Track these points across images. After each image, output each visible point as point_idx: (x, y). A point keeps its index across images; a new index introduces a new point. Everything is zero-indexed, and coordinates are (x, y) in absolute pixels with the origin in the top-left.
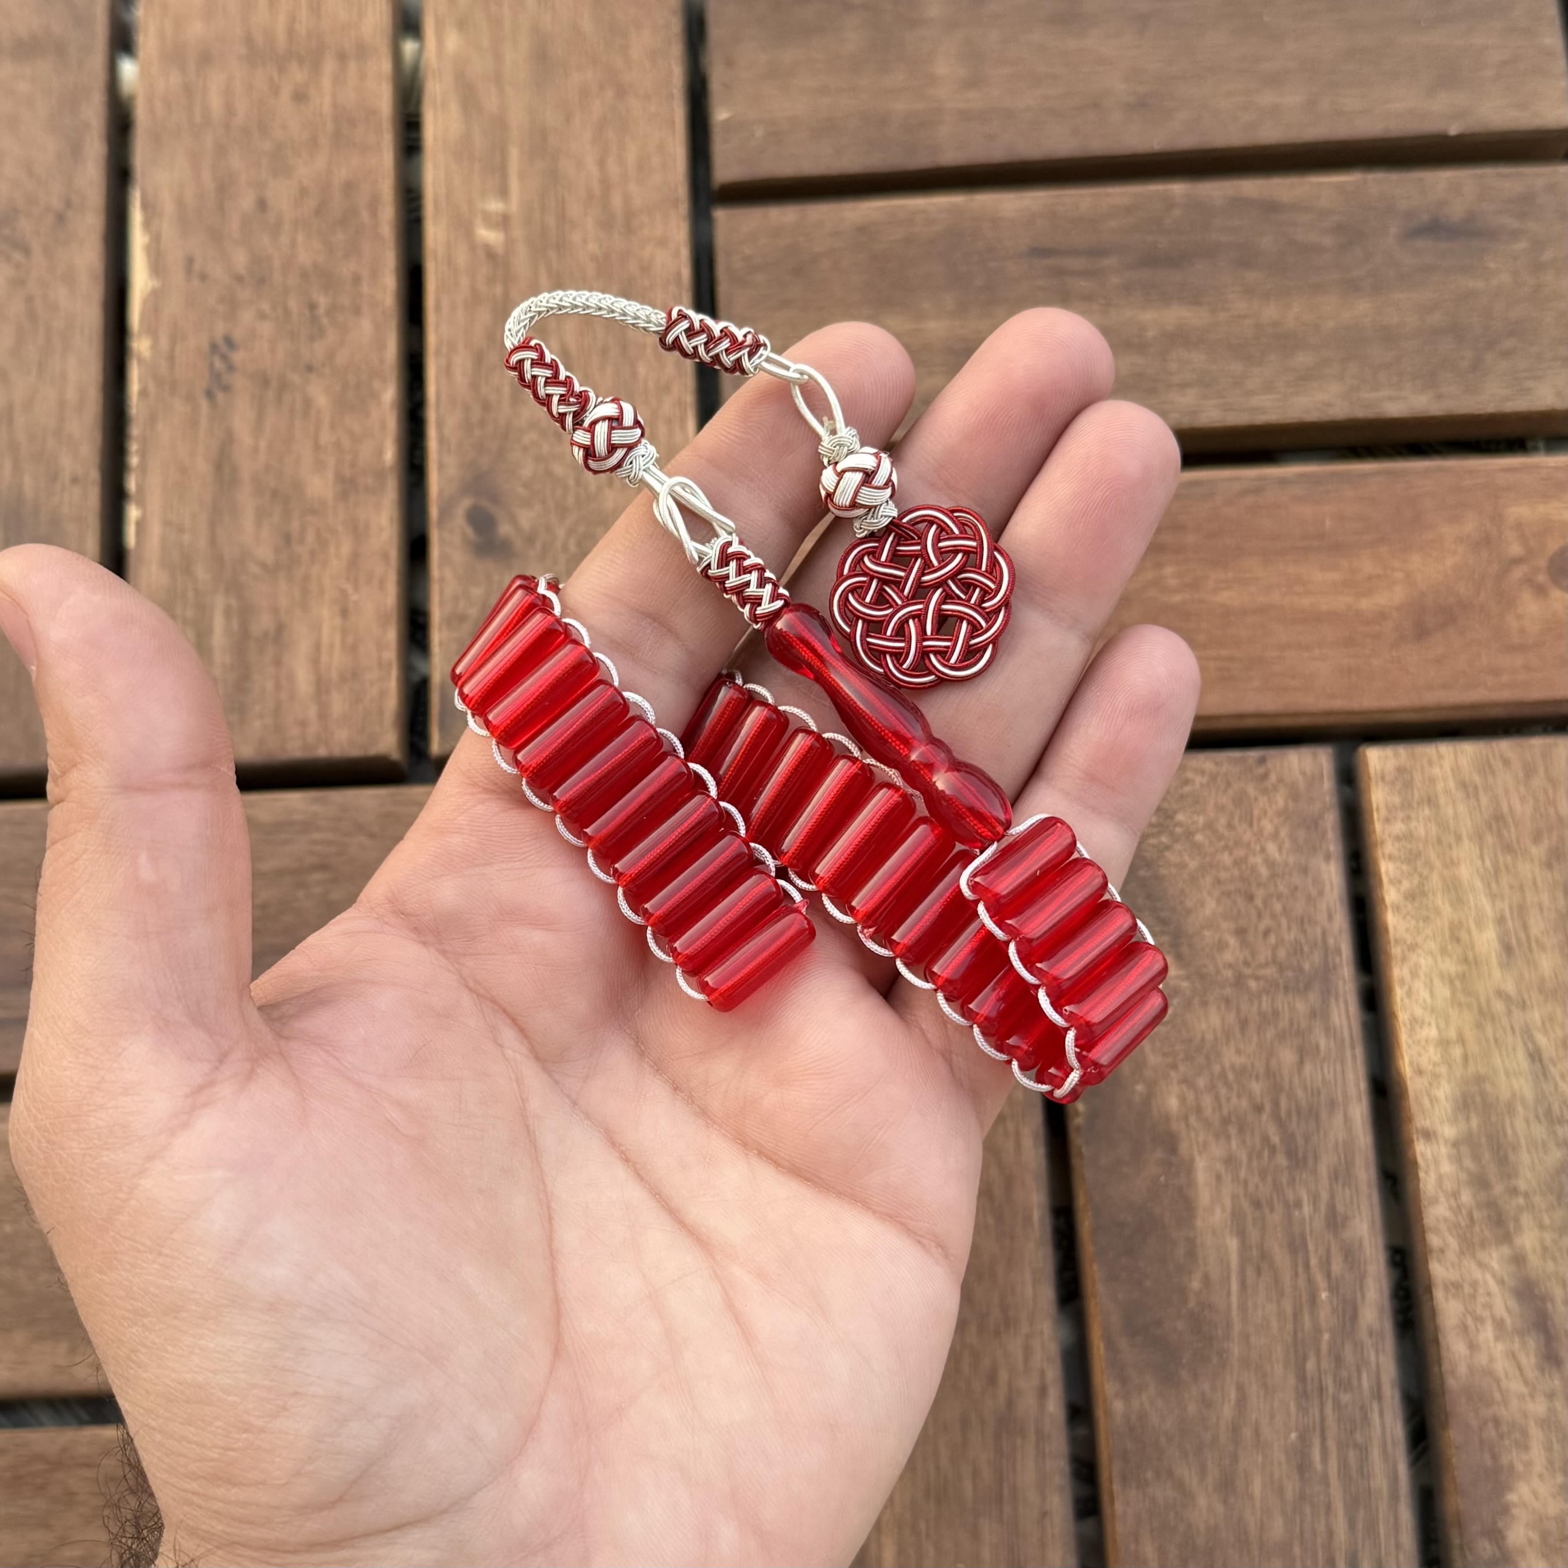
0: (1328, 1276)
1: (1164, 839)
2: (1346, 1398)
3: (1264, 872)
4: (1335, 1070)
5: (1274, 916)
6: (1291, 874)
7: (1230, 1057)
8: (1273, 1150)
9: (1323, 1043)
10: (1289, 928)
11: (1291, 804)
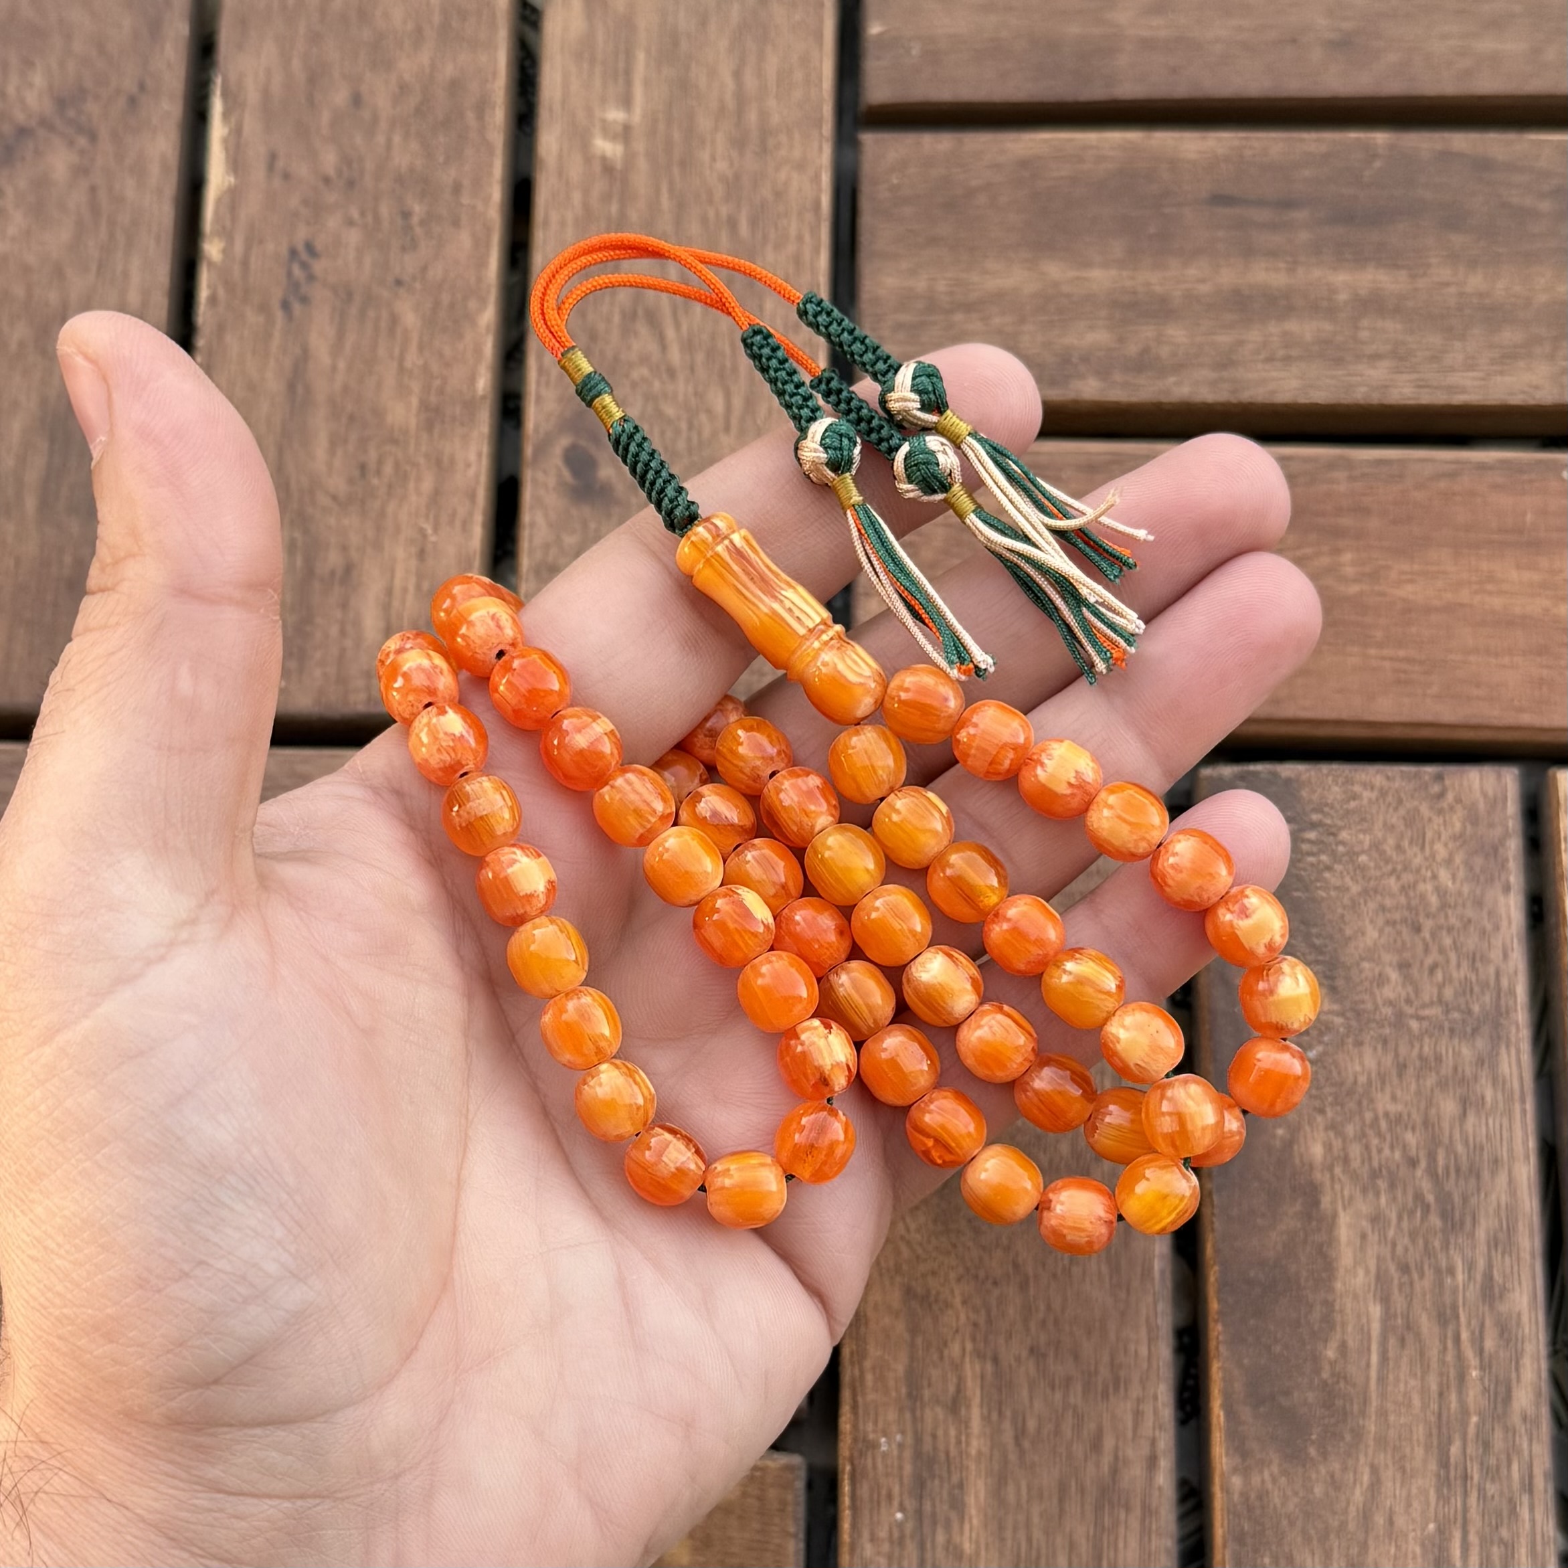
0: (1481, 1352)
1: (1324, 858)
2: (1491, 1489)
3: (1434, 900)
4: (1501, 1126)
5: (1442, 951)
6: (1464, 906)
7: (1384, 1103)
8: (1427, 1209)
9: (1489, 1094)
10: (1459, 966)
11: (1469, 827)
